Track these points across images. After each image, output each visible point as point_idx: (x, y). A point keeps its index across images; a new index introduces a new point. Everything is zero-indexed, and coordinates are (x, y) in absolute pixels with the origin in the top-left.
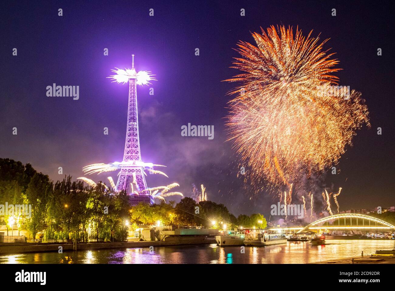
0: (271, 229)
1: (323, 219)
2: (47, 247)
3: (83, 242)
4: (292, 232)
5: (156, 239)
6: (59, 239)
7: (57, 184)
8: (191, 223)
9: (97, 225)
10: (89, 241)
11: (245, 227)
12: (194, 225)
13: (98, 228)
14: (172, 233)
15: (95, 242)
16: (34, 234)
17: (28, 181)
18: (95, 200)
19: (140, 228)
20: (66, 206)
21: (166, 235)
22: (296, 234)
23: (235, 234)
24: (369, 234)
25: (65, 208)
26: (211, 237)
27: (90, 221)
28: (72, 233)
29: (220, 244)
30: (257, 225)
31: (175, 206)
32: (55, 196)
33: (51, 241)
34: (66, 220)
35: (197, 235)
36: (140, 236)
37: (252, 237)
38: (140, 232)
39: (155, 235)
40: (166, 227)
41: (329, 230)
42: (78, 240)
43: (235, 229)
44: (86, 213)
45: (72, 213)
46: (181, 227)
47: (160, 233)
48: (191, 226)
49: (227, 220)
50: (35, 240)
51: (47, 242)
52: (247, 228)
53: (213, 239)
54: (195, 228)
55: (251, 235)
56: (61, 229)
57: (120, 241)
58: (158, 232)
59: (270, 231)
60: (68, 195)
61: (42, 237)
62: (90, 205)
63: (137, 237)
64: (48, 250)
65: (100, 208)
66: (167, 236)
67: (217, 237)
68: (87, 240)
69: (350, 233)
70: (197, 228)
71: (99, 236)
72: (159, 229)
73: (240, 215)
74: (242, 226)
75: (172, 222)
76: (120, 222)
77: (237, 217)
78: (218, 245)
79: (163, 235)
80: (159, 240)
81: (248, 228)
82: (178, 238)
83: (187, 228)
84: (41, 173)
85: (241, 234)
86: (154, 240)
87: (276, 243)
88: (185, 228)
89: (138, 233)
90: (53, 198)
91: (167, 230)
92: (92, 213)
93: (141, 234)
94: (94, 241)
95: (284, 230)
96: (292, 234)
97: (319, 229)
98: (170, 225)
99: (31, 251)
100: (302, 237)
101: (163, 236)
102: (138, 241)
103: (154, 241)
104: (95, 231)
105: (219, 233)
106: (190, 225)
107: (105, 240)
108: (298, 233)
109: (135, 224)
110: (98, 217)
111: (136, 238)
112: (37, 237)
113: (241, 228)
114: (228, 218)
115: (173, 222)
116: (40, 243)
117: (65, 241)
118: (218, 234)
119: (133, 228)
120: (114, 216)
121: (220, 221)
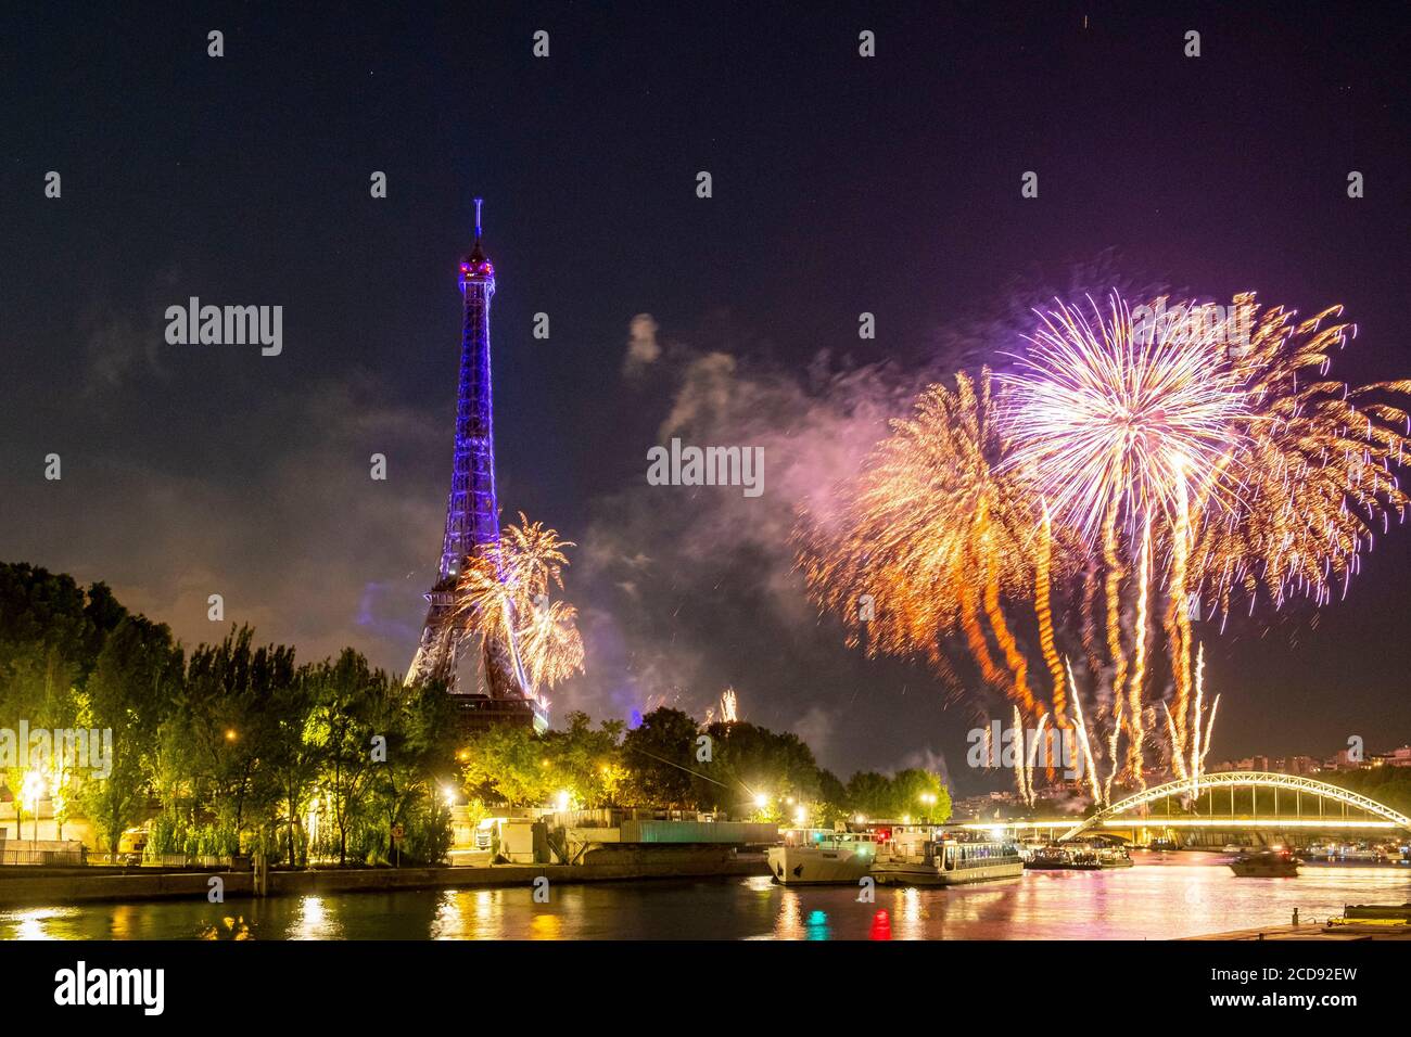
0: (968, 826)
1: (1154, 792)
2: (161, 883)
3: (291, 867)
4: (1043, 836)
5: (554, 859)
6: (205, 853)
7: (198, 654)
8: (681, 801)
9: (342, 805)
10: (313, 861)
11: (872, 818)
12: (690, 809)
13: (345, 814)
14: (611, 835)
15: (331, 867)
16: (115, 834)
17: (94, 645)
18: (334, 714)
19: (494, 815)
20: (231, 735)
21: (587, 845)
22: (1055, 844)
23: (839, 842)
24: (1320, 846)
25: (226, 744)
26: (750, 850)
27: (316, 790)
28: (249, 834)
29: (783, 879)
30: (916, 810)
31: (622, 738)
32: (191, 698)
33: (173, 862)
34: (229, 786)
35: (702, 846)
36: (496, 845)
37: (903, 853)
38: (495, 832)
39: (550, 844)
40: (587, 815)
41: (1177, 829)
42: (273, 858)
43: (836, 823)
44: (303, 760)
45: (250, 761)
46: (642, 816)
47: (569, 836)
48: (678, 813)
49: (808, 793)
50: (118, 857)
51: (159, 864)
52: (880, 821)
53: (759, 857)
54: (694, 818)
55: (899, 847)
56: (211, 818)
57: (422, 864)
58: (561, 831)
59: (965, 832)
60: (238, 695)
61: (140, 846)
62: (315, 733)
63: (483, 849)
64: (163, 892)
65: (352, 745)
66: (591, 848)
67: (771, 850)
68: (303, 859)
69: (1249, 843)
70: (701, 818)
71: (347, 846)
72: (563, 821)
73: (855, 773)
74: (862, 812)
75: (610, 795)
76: (424, 795)
77: (845, 780)
78: (775, 881)
79: (577, 843)
80: (564, 861)
81: (885, 822)
82: (630, 854)
83: (663, 818)
84: (141, 615)
85: (860, 843)
86: (547, 860)
87: (985, 874)
88: (657, 818)
89: (489, 835)
90: (183, 705)
91: (591, 824)
92: (325, 763)
93: (499, 838)
94: (328, 860)
95: (1012, 831)
96: (1041, 842)
97: (1141, 827)
98: (602, 807)
99: (101, 895)
100: (1078, 853)
101: (579, 847)
102: (489, 863)
103: (544, 866)
104: (333, 826)
105: (781, 837)
106: (676, 809)
107: (370, 859)
108: (1064, 842)
109: (477, 803)
110: (347, 777)
111: (480, 851)
112: (125, 846)
113: (861, 819)
114: (815, 785)
115: (613, 797)
116: (134, 868)
117: (225, 860)
118: (775, 840)
119: (471, 814)
120: (402, 772)
121: (783, 796)
